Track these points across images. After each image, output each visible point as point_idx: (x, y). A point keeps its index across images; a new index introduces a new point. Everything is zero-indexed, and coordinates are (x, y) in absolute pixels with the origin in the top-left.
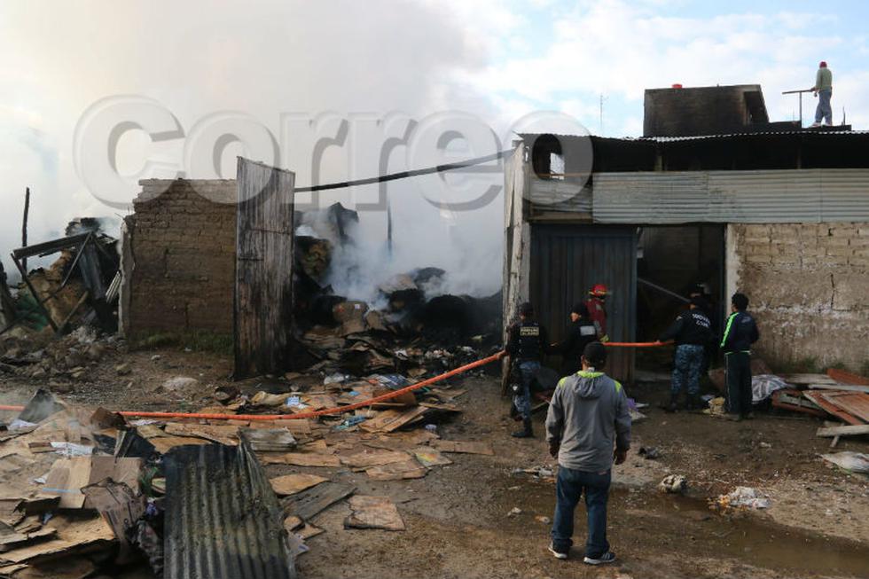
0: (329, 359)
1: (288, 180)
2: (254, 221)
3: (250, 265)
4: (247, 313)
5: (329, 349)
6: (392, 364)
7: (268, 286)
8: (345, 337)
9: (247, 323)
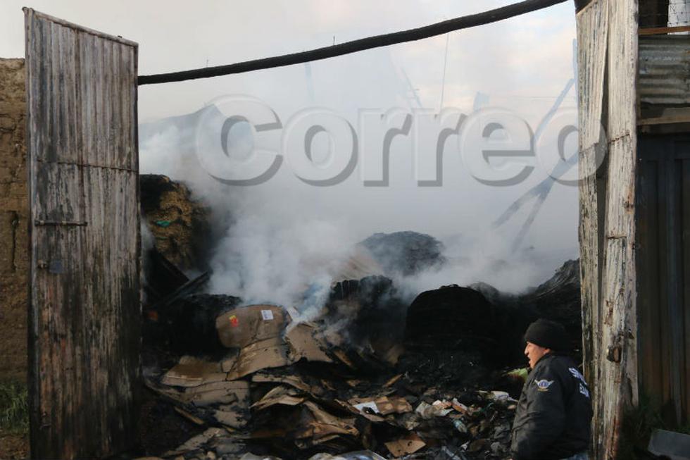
0: (219, 425)
1: (125, 57)
2: (63, 145)
3: (59, 236)
4: (55, 336)
5: (216, 405)
6: (354, 431)
7: (94, 279)
8: (248, 378)
9: (56, 358)
